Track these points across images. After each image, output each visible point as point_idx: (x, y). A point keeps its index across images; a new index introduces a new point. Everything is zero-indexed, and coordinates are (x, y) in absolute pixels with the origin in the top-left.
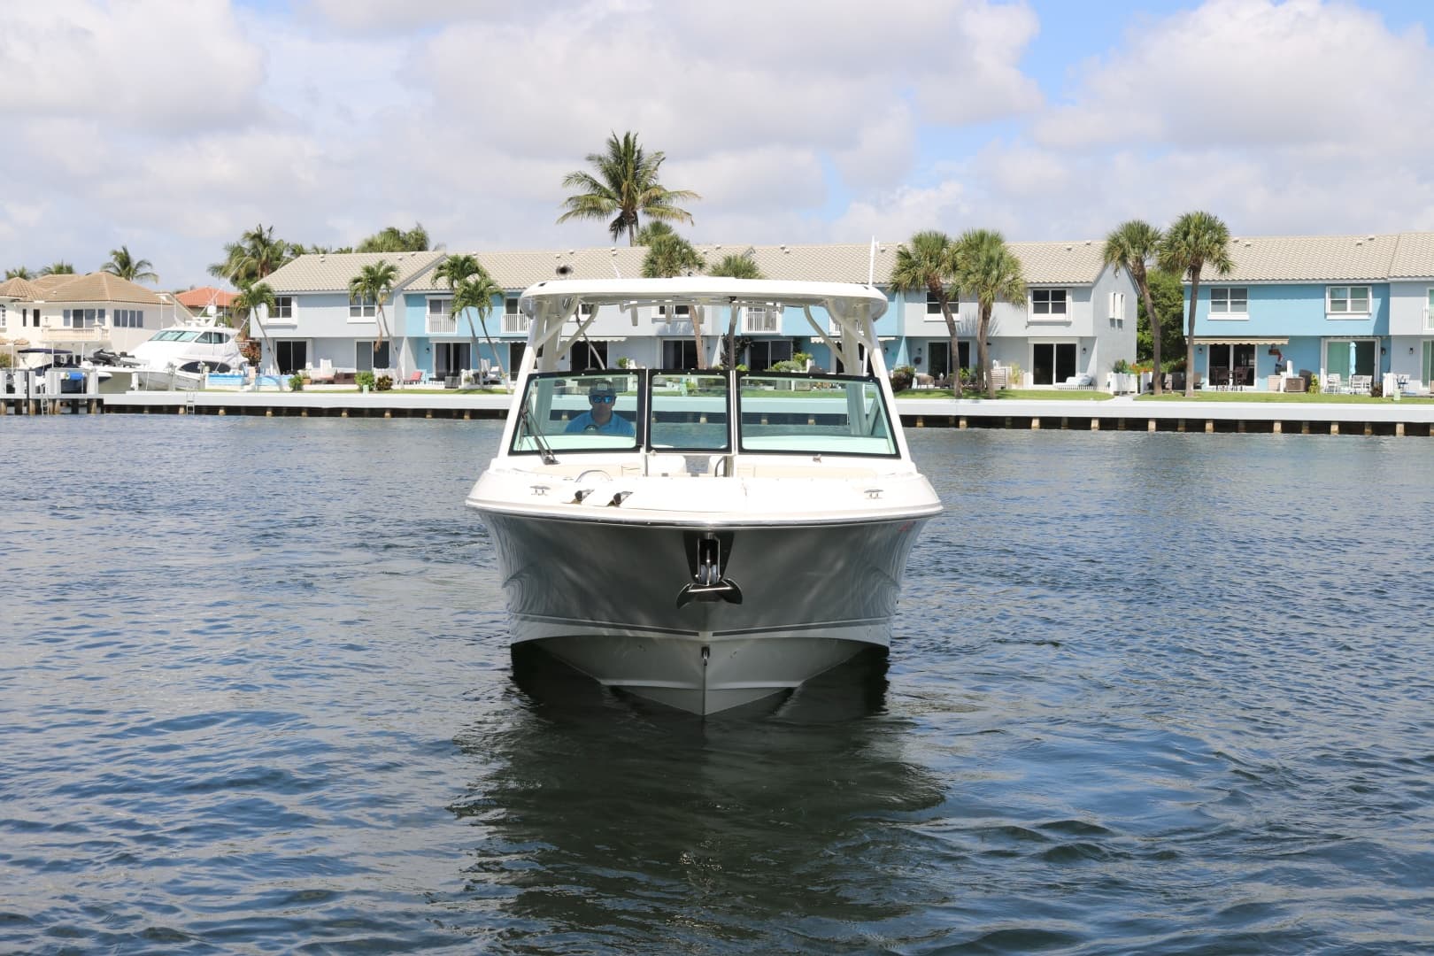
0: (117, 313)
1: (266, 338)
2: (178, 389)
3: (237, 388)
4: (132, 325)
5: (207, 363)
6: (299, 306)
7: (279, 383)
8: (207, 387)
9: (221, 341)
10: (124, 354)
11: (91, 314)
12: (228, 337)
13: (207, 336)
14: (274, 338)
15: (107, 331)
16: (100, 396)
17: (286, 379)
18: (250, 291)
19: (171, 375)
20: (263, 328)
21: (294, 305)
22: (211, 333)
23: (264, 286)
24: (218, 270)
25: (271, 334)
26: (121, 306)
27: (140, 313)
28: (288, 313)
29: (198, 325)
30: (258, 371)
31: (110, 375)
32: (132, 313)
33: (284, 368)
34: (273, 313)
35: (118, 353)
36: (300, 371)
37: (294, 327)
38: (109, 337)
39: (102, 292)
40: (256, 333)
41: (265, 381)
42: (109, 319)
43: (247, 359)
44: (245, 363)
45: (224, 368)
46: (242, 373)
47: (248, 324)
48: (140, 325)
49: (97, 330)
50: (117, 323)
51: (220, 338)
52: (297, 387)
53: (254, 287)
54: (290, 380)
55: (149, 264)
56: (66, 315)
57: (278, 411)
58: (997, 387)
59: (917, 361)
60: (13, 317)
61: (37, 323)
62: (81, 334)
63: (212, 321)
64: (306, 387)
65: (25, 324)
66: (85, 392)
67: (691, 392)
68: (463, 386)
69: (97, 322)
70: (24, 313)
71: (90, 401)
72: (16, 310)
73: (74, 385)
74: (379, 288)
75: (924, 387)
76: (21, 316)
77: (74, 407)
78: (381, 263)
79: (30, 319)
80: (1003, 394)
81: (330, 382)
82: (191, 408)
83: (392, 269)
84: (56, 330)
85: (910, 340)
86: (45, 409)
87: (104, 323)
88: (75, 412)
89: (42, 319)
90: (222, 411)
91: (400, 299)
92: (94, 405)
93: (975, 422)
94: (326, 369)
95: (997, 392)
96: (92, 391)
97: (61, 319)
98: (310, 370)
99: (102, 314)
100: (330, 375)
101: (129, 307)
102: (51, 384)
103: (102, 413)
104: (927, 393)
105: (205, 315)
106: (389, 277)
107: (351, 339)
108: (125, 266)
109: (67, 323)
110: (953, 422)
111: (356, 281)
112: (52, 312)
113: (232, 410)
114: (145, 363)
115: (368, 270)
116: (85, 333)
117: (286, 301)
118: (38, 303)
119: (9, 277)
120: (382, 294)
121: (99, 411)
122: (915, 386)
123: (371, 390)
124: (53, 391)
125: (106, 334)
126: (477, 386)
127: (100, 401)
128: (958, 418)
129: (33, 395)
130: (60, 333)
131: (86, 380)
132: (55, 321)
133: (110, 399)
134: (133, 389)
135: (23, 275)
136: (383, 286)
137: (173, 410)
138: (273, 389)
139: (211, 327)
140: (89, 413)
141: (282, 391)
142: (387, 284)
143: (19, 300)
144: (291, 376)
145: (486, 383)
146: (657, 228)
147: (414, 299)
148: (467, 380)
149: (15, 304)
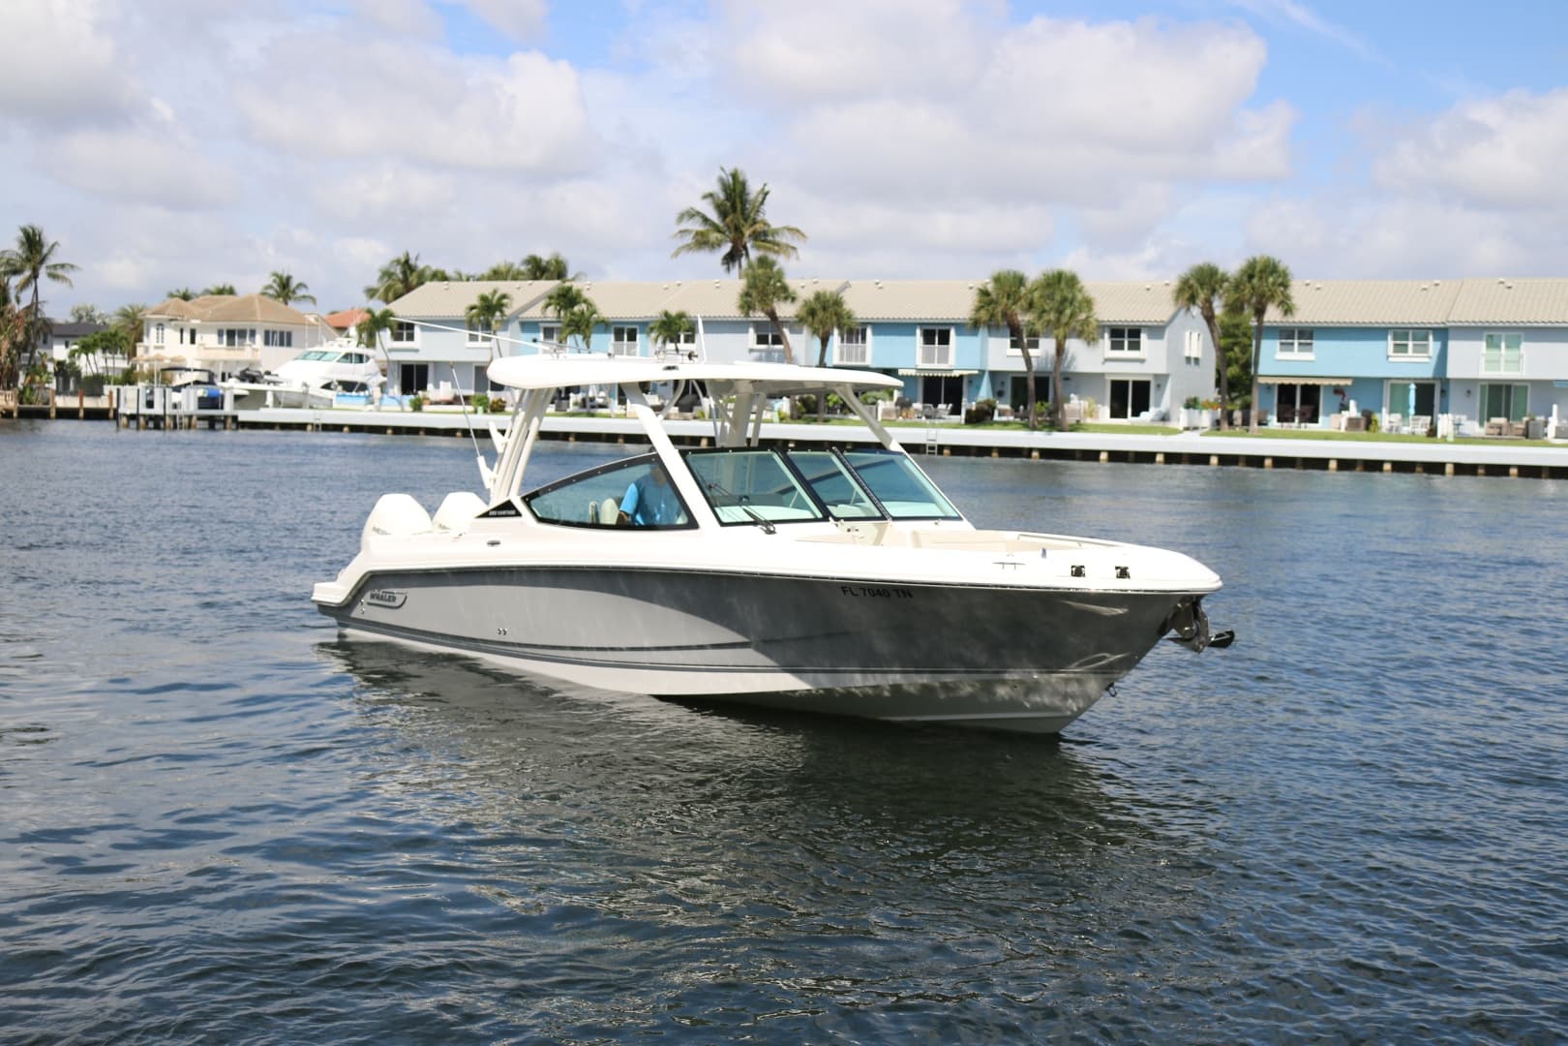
0: (267, 333)
1: (389, 361)
2: (311, 407)
3: (362, 408)
4: (282, 344)
5: (341, 383)
6: (422, 332)
7: (400, 403)
8: (335, 405)
9: (361, 361)
10: (268, 373)
11: (242, 334)
12: (368, 358)
13: (347, 357)
14: (399, 362)
15: (257, 350)
16: (235, 413)
17: (408, 399)
19: (305, 394)
20: (388, 351)
21: (417, 330)
22: (351, 355)
23: (387, 311)
24: (371, 293)
25: (396, 357)
26: (271, 327)
27: (289, 335)
28: (411, 337)
29: (341, 346)
31: (246, 393)
32: (282, 334)
33: (406, 389)
34: (397, 337)
35: (263, 372)
36: (420, 393)
37: (417, 351)
38: (258, 356)
39: (254, 313)
41: (387, 401)
42: (259, 338)
44: (384, 382)
45: (363, 387)
48: (289, 344)
49: (248, 349)
50: (267, 343)
51: (360, 358)
52: (416, 407)
54: (411, 401)
55: (306, 287)
56: (220, 334)
57: (398, 430)
58: (1071, 420)
59: (1000, 394)
60: (171, 335)
61: (193, 341)
62: (232, 352)
63: (354, 342)
64: (426, 408)
65: (182, 342)
66: (222, 408)
67: (782, 419)
68: (572, 408)
69: (248, 341)
70: (182, 331)
71: (226, 417)
72: (175, 328)
73: (212, 402)
74: (493, 315)
75: (1004, 419)
76: (179, 334)
77: (212, 423)
78: (495, 292)
79: (187, 336)
80: (1076, 427)
81: (449, 403)
82: (317, 426)
83: (504, 296)
84: (209, 349)
85: (994, 375)
86: (181, 424)
87: (254, 342)
88: (212, 427)
89: (198, 337)
90: (346, 429)
91: (515, 326)
92: (229, 421)
93: (1047, 453)
94: (446, 390)
95: (1071, 425)
96: (228, 408)
97: (215, 337)
98: (431, 392)
99: (253, 333)
100: (449, 397)
101: (279, 328)
102: (187, 402)
103: (237, 428)
104: (1006, 424)
105: (348, 336)
106: (502, 305)
107: (470, 363)
108: (284, 288)
109: (220, 342)
110: (1026, 453)
111: (472, 308)
112: (206, 330)
113: (355, 429)
114: (289, 381)
115: (483, 298)
116: (237, 352)
117: (410, 327)
118: (195, 322)
119: (171, 295)
120: (496, 321)
121: (234, 426)
122: (996, 418)
123: (485, 412)
124: (188, 407)
125: (255, 352)
126: (584, 410)
127: (235, 418)
128: (1030, 450)
129: (170, 411)
130: (213, 352)
131: (223, 397)
132: (209, 339)
133: (245, 415)
134: (267, 406)
135: (186, 297)
136: (498, 314)
137: (302, 427)
138: (395, 410)
139: (353, 347)
140: (225, 428)
141: (403, 411)
142: (501, 312)
143: (176, 320)
144: (412, 397)
145: (593, 407)
146: (763, 262)
147: (528, 326)
148: (576, 404)
149: (173, 323)
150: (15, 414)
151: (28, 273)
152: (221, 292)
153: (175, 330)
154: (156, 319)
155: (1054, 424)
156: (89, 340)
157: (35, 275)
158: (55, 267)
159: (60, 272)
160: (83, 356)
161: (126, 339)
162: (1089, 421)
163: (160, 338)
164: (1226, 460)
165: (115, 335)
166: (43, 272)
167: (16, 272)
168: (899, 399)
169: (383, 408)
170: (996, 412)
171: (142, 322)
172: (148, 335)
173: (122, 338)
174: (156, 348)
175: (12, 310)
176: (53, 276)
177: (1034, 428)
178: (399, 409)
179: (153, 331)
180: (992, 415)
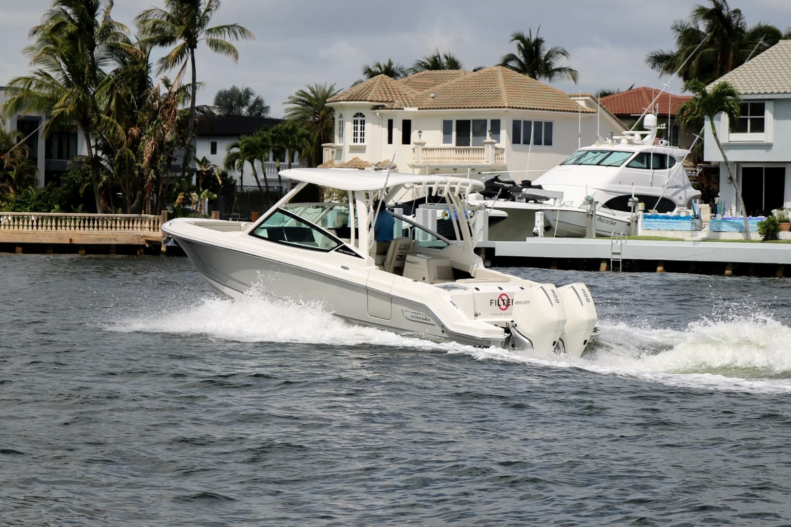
0: (516, 125)
1: (726, 163)
2: (599, 236)
3: (687, 236)
4: (538, 142)
5: (642, 198)
6: (776, 117)
7: (744, 230)
8: (641, 232)
9: (662, 166)
10: (527, 184)
11: (480, 127)
12: (673, 161)
13: (643, 159)
14: (738, 163)
15: (503, 150)
16: (490, 244)
17: (754, 223)
18: (704, 94)
19: (590, 215)
20: (722, 148)
21: (768, 116)
22: (648, 154)
23: (725, 86)
24: (664, 62)
25: (734, 156)
26: (522, 116)
27: (549, 125)
28: (759, 126)
29: (630, 142)
30: (714, 211)
31: (504, 214)
32: (538, 124)
33: (752, 208)
34: (737, 126)
35: (518, 182)
36: (775, 212)
37: (768, 146)
38: (505, 159)
39: (497, 95)
40: (712, 154)
41: (725, 226)
42: (505, 135)
43: (699, 193)
44: (695, 197)
45: (667, 205)
46: (691, 213)
47: (701, 141)
48: (549, 142)
49: (489, 151)
50: (516, 140)
51: (662, 161)
52: (770, 234)
53: (710, 88)
54: (760, 224)
55: (564, 53)
56: (446, 128)
60: (375, 131)
61: (406, 140)
62: (466, 155)
63: (651, 136)
64: (784, 234)
65: (390, 141)
69: (488, 139)
70: (390, 124)
72: (380, 121)
76: (385, 130)
79: (398, 134)
82: (617, 263)
84: (432, 149)
87: (499, 142)
89: (414, 136)
90: (660, 268)
97: (439, 134)
99: (496, 127)
101: (533, 116)
105: (641, 127)
108: (532, 57)
109: (447, 140)
112: (428, 123)
113: (675, 267)
114: (558, 196)
116: (471, 155)
117: (758, 107)
118: (410, 111)
119: (371, 74)
125: (501, 155)
130: (437, 154)
132: (432, 137)
134: (536, 235)
135: (389, 72)
137: (592, 264)
138: (734, 237)
139: (649, 145)
141: (748, 240)
143: (383, 107)
144: (763, 219)
149: (378, 112)
150: (163, 249)
151: (180, 42)
152: (435, 64)
153: (380, 123)
154: (352, 107)
156: (256, 139)
157: (192, 44)
158: (219, 29)
159: (227, 38)
160: (247, 165)
161: (308, 137)
163: (359, 135)
165: (293, 131)
166: (202, 38)
167: (165, 40)
169: (720, 235)
171: (331, 110)
172: (341, 135)
173: (303, 135)
174: (353, 149)
175: (156, 94)
176: (216, 45)
178: (741, 236)
179: (349, 127)
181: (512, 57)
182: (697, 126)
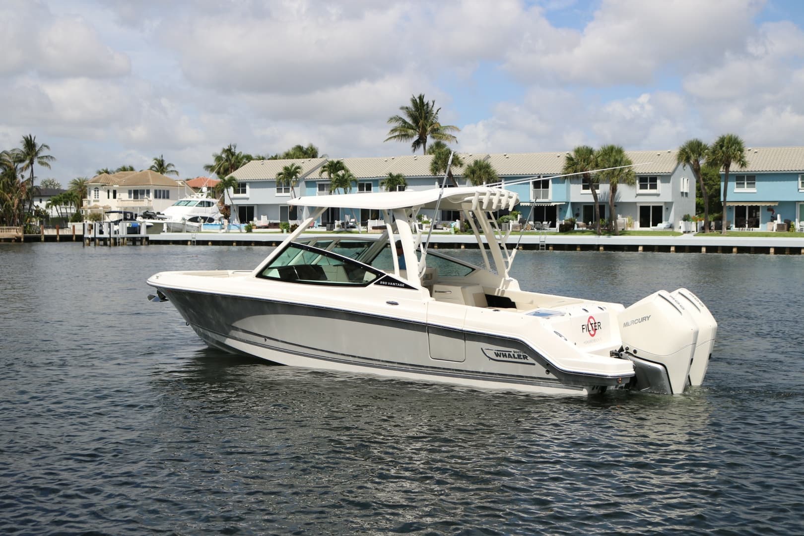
0: (156, 191)
1: (233, 205)
2: (187, 232)
3: (218, 231)
4: (164, 198)
5: (202, 218)
6: (250, 187)
7: (239, 228)
8: (202, 230)
9: (209, 206)
10: (159, 213)
11: (142, 192)
12: (213, 204)
13: (202, 204)
14: (237, 205)
15: (151, 201)
16: (147, 235)
17: (243, 226)
18: (224, 180)
19: (184, 224)
20: (231, 199)
21: (248, 187)
22: (204, 202)
23: (232, 177)
24: (210, 168)
25: (236, 202)
26: (158, 188)
27: (168, 192)
28: (244, 192)
29: (197, 197)
30: (229, 222)
31: (152, 224)
32: (164, 191)
33: (242, 220)
34: (237, 192)
35: (156, 212)
36: (251, 222)
37: (247, 199)
38: (152, 204)
39: (148, 181)
40: (228, 202)
41: (232, 227)
42: (152, 195)
43: (223, 215)
44: (222, 217)
45: (211, 220)
46: (220, 223)
47: (223, 197)
48: (168, 198)
49: (146, 200)
50: (156, 197)
51: (209, 204)
52: (249, 230)
53: (226, 178)
54: (245, 227)
55: (173, 165)
56: (130, 192)
57: (239, 243)
58: (620, 229)
59: (577, 215)
60: (103, 194)
61: (115, 197)
62: (137, 203)
63: (205, 195)
64: (254, 230)
65: (109, 198)
66: (139, 233)
67: (456, 232)
68: (336, 229)
69: (145, 196)
70: (108, 192)
71: (142, 238)
72: (104, 190)
73: (134, 230)
74: (291, 178)
75: (581, 229)
76: (107, 193)
77: (134, 242)
78: (293, 165)
79: (111, 195)
80: (623, 233)
81: (266, 227)
82: (194, 242)
83: (298, 168)
84: (124, 201)
85: (573, 204)
86: (119, 242)
87: (149, 197)
88: (134, 244)
89: (117, 195)
90: (210, 243)
91: (303, 184)
92: (144, 240)
93: (608, 248)
94: (264, 221)
95: (620, 232)
96: (143, 233)
97: (127, 195)
98: (256, 221)
99: (148, 192)
100: (266, 224)
101: (162, 188)
102: (122, 230)
103: (148, 244)
104: (583, 232)
105: (201, 192)
106: (297, 172)
107: (277, 205)
108: (161, 167)
109: (130, 197)
110: (596, 248)
111: (280, 174)
112: (122, 191)
113: (215, 243)
114: (170, 218)
115: (286, 169)
116: (139, 202)
117: (243, 185)
118: (116, 186)
119: (100, 173)
120: (293, 181)
121: (147, 243)
122: (576, 228)
123: (288, 232)
124: (123, 233)
125: (150, 202)
126: (343, 229)
127: (147, 238)
128: (599, 246)
129: (113, 235)
130: (126, 202)
131: (140, 227)
132: (124, 196)
133: (152, 237)
134: (164, 232)
135: (107, 172)
136: (294, 177)
137: (185, 243)
138: (236, 231)
139: (204, 198)
140: (142, 244)
141: (241, 232)
142: (296, 176)
143: (106, 185)
144: (246, 224)
145: (348, 228)
146: (438, 145)
147: (310, 184)
148: (338, 226)
149: (104, 187)
150: (22, 240)
151: (27, 162)
152: (124, 169)
153: (105, 191)
154: (94, 185)
155: (611, 231)
156: (57, 198)
157: (32, 163)
158: (42, 157)
159: (45, 160)
160: (54, 207)
161: (77, 197)
162: (629, 229)
163: (97, 196)
164: (711, 249)
165: (71, 194)
166: (36, 161)
167: (22, 161)
168: (520, 219)
169: (231, 231)
170: (576, 226)
171: (86, 186)
172: (90, 195)
173: (75, 196)
174: (94, 201)
175: (19, 182)
176: (42, 164)
177: (600, 234)
178: (239, 231)
179: (93, 192)
180: (573, 227)
181: (153, 166)
182: (223, 191)
